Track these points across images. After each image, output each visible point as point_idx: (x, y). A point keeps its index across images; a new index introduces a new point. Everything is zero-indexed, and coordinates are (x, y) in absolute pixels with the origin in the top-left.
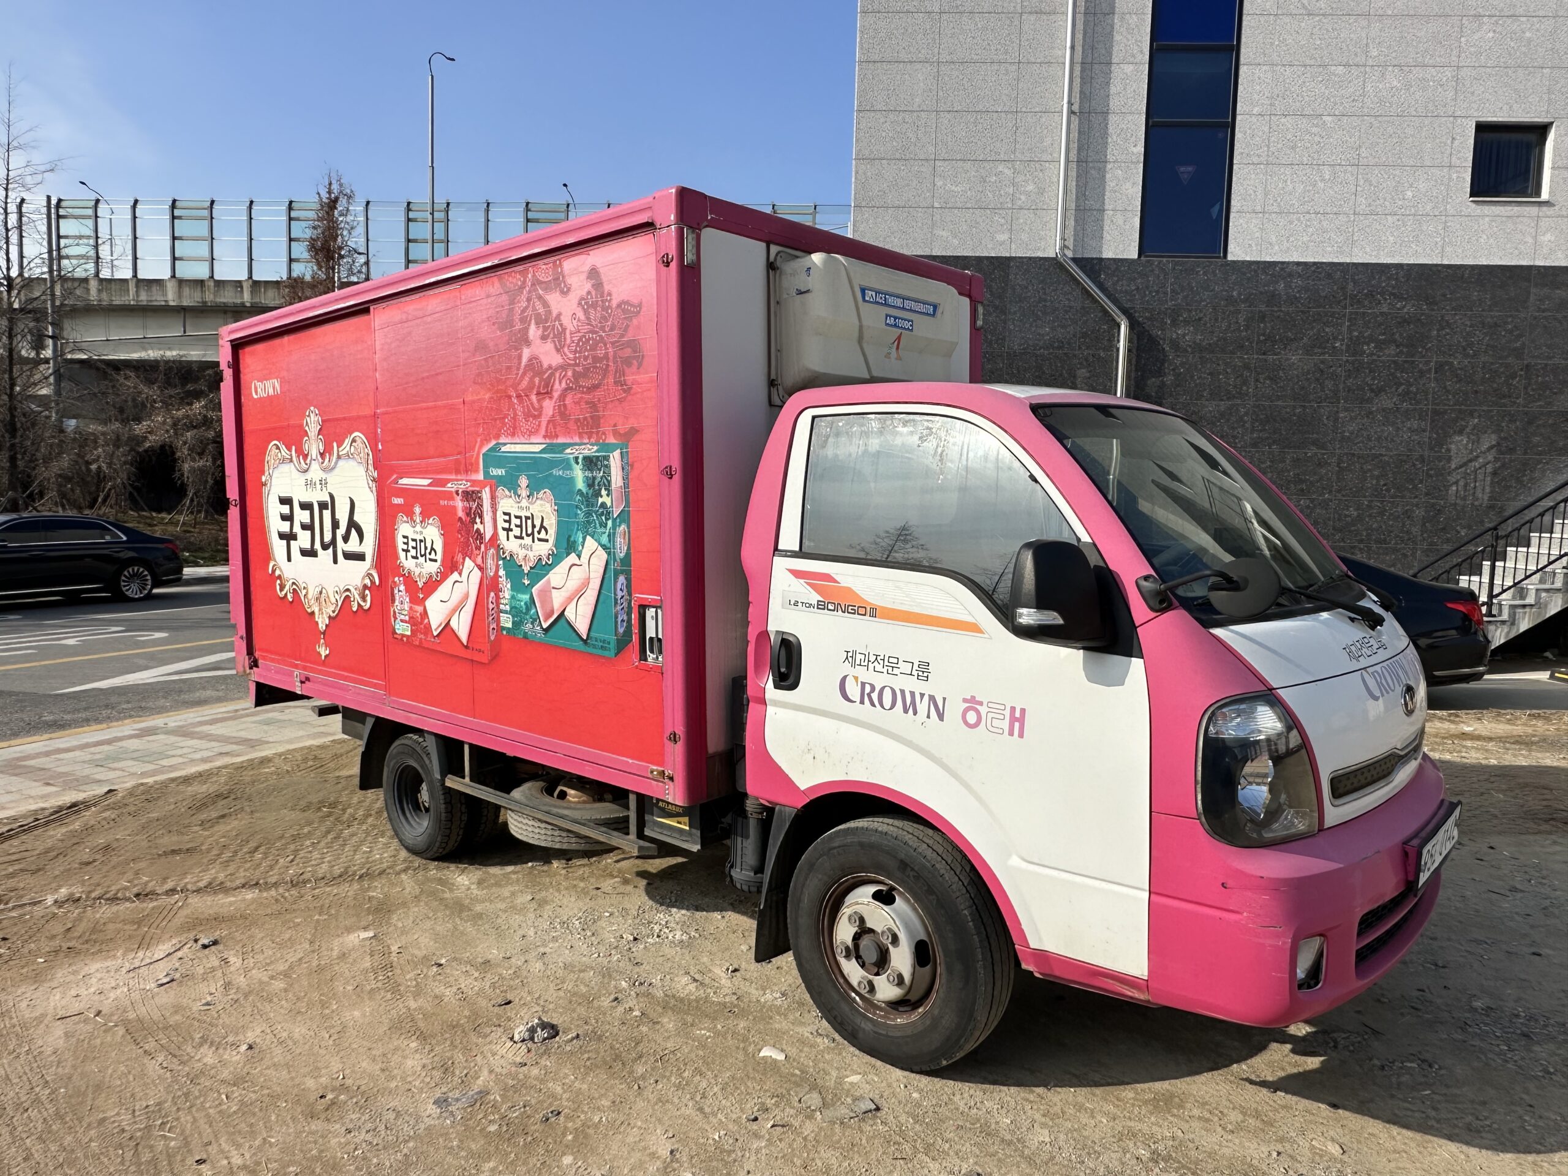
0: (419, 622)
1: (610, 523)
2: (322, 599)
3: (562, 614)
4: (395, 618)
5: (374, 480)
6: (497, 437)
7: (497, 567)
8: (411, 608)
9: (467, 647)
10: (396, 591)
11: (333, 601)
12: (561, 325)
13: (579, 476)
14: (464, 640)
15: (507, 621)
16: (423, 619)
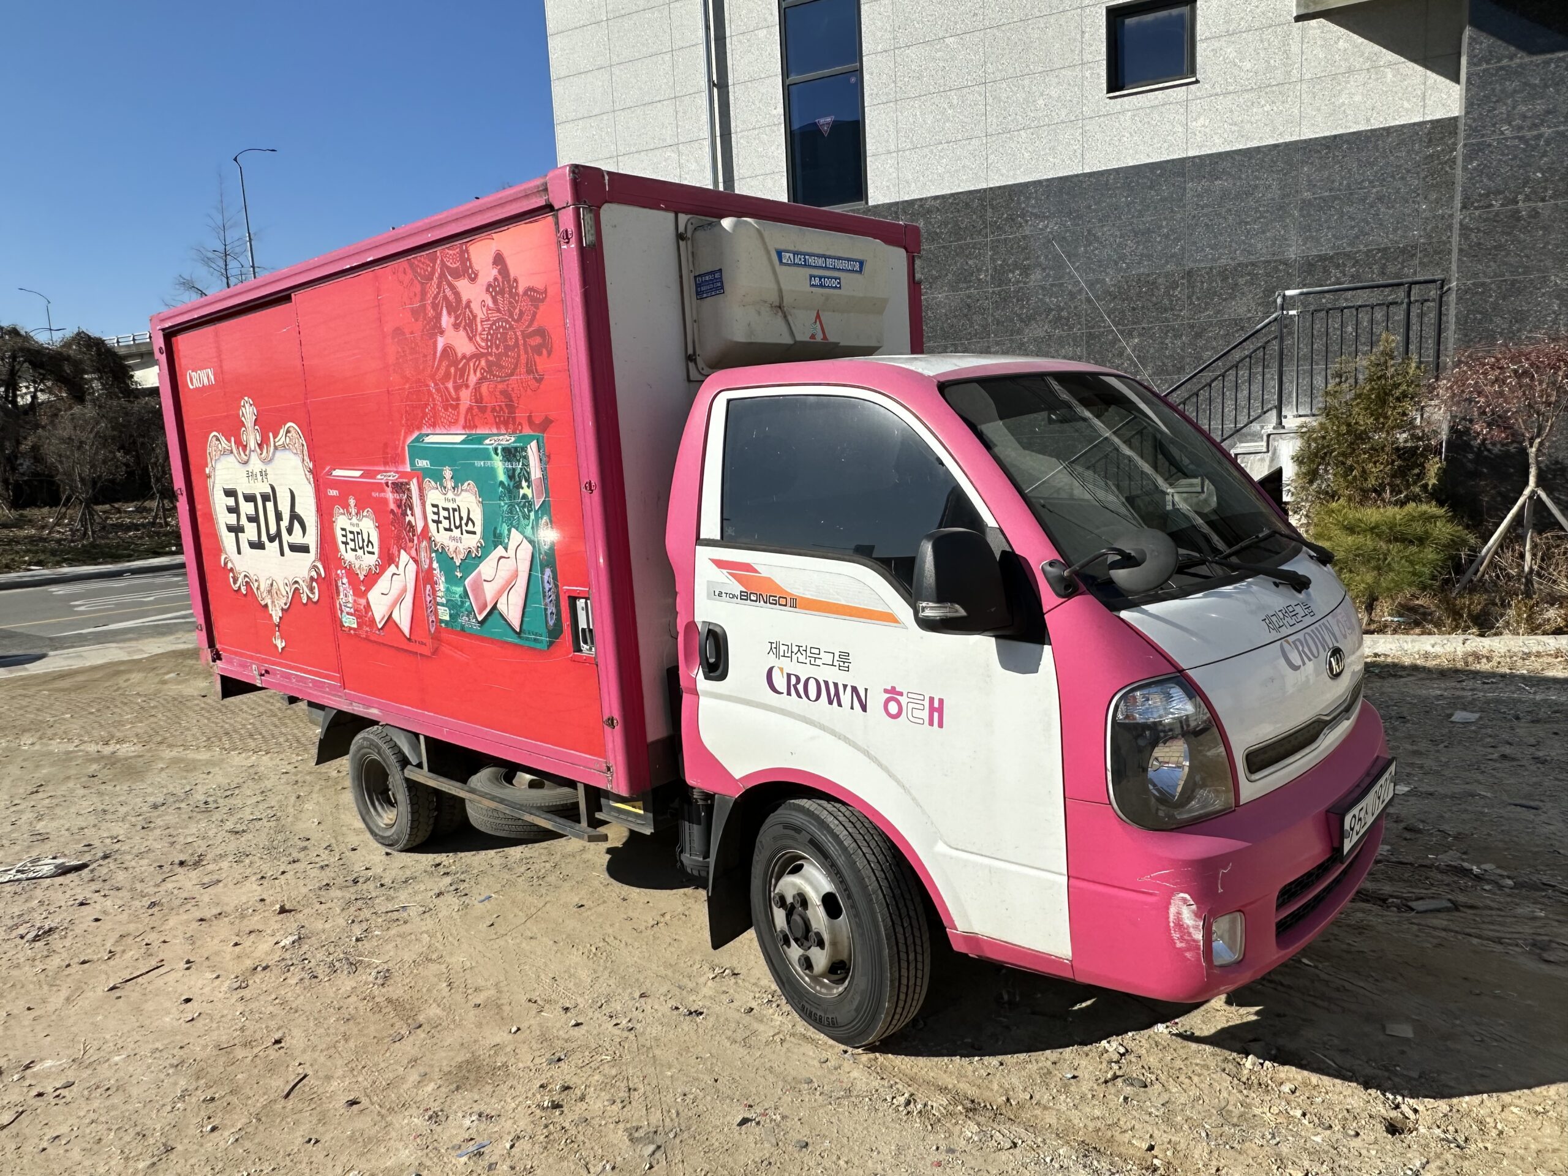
0: (364, 614)
1: (532, 514)
2: (274, 591)
3: (494, 607)
4: (342, 611)
5: (310, 471)
6: (419, 428)
7: (431, 559)
8: (355, 601)
9: (409, 639)
10: (340, 584)
11: (284, 593)
12: (471, 312)
13: (499, 466)
14: (407, 632)
15: (444, 614)
16: (367, 613)
